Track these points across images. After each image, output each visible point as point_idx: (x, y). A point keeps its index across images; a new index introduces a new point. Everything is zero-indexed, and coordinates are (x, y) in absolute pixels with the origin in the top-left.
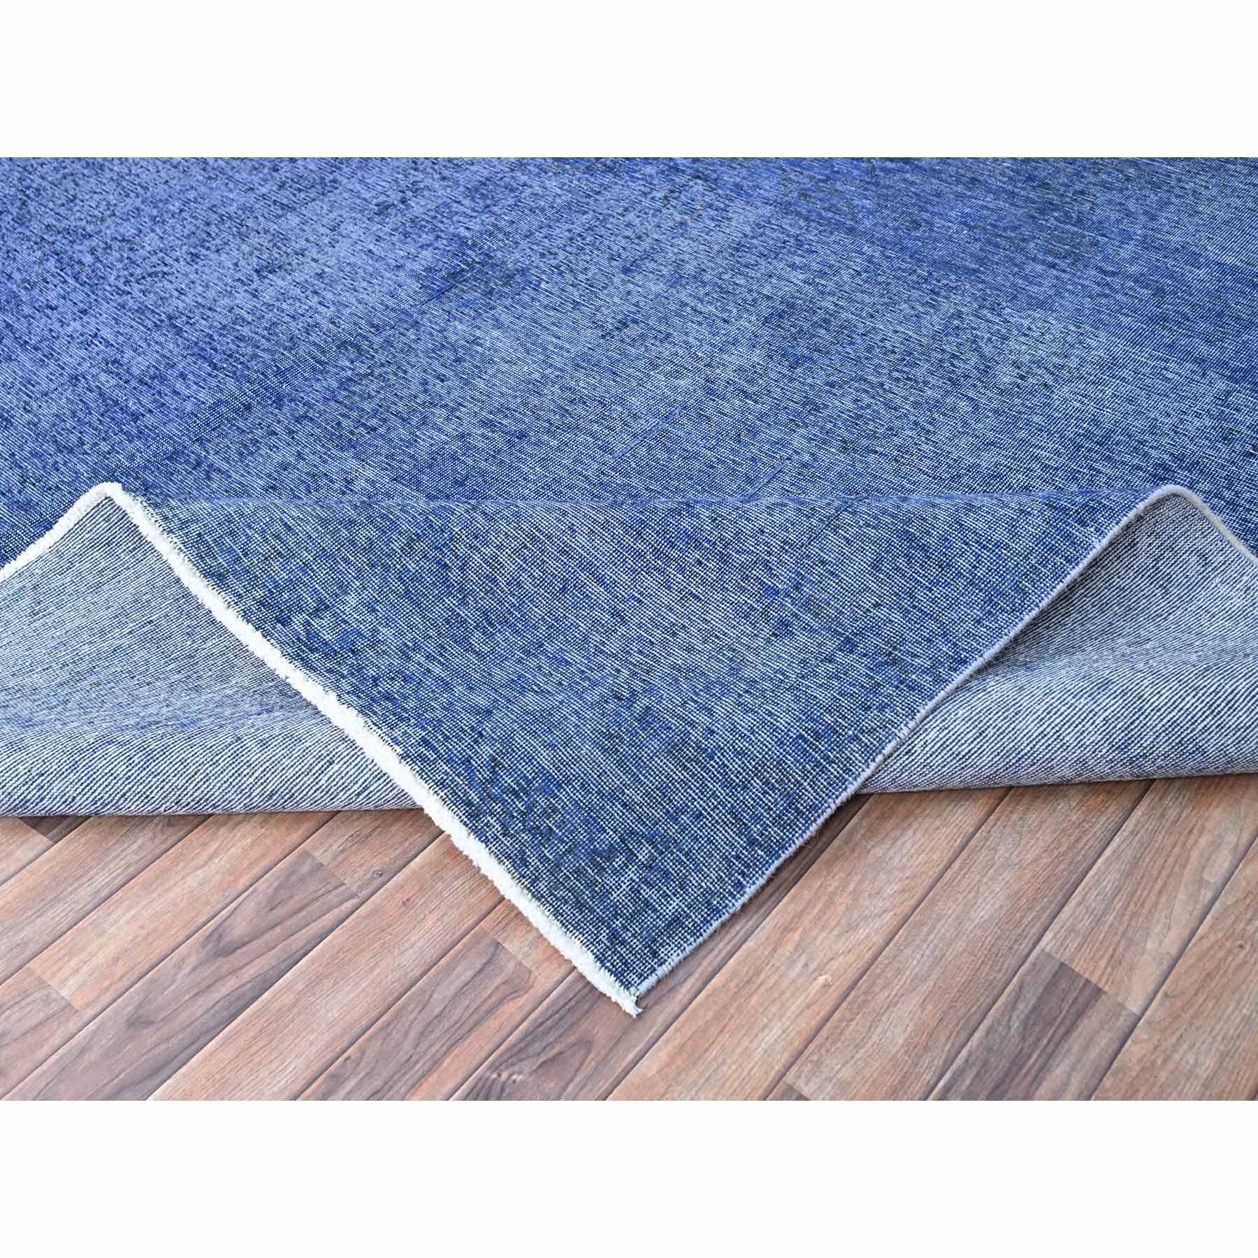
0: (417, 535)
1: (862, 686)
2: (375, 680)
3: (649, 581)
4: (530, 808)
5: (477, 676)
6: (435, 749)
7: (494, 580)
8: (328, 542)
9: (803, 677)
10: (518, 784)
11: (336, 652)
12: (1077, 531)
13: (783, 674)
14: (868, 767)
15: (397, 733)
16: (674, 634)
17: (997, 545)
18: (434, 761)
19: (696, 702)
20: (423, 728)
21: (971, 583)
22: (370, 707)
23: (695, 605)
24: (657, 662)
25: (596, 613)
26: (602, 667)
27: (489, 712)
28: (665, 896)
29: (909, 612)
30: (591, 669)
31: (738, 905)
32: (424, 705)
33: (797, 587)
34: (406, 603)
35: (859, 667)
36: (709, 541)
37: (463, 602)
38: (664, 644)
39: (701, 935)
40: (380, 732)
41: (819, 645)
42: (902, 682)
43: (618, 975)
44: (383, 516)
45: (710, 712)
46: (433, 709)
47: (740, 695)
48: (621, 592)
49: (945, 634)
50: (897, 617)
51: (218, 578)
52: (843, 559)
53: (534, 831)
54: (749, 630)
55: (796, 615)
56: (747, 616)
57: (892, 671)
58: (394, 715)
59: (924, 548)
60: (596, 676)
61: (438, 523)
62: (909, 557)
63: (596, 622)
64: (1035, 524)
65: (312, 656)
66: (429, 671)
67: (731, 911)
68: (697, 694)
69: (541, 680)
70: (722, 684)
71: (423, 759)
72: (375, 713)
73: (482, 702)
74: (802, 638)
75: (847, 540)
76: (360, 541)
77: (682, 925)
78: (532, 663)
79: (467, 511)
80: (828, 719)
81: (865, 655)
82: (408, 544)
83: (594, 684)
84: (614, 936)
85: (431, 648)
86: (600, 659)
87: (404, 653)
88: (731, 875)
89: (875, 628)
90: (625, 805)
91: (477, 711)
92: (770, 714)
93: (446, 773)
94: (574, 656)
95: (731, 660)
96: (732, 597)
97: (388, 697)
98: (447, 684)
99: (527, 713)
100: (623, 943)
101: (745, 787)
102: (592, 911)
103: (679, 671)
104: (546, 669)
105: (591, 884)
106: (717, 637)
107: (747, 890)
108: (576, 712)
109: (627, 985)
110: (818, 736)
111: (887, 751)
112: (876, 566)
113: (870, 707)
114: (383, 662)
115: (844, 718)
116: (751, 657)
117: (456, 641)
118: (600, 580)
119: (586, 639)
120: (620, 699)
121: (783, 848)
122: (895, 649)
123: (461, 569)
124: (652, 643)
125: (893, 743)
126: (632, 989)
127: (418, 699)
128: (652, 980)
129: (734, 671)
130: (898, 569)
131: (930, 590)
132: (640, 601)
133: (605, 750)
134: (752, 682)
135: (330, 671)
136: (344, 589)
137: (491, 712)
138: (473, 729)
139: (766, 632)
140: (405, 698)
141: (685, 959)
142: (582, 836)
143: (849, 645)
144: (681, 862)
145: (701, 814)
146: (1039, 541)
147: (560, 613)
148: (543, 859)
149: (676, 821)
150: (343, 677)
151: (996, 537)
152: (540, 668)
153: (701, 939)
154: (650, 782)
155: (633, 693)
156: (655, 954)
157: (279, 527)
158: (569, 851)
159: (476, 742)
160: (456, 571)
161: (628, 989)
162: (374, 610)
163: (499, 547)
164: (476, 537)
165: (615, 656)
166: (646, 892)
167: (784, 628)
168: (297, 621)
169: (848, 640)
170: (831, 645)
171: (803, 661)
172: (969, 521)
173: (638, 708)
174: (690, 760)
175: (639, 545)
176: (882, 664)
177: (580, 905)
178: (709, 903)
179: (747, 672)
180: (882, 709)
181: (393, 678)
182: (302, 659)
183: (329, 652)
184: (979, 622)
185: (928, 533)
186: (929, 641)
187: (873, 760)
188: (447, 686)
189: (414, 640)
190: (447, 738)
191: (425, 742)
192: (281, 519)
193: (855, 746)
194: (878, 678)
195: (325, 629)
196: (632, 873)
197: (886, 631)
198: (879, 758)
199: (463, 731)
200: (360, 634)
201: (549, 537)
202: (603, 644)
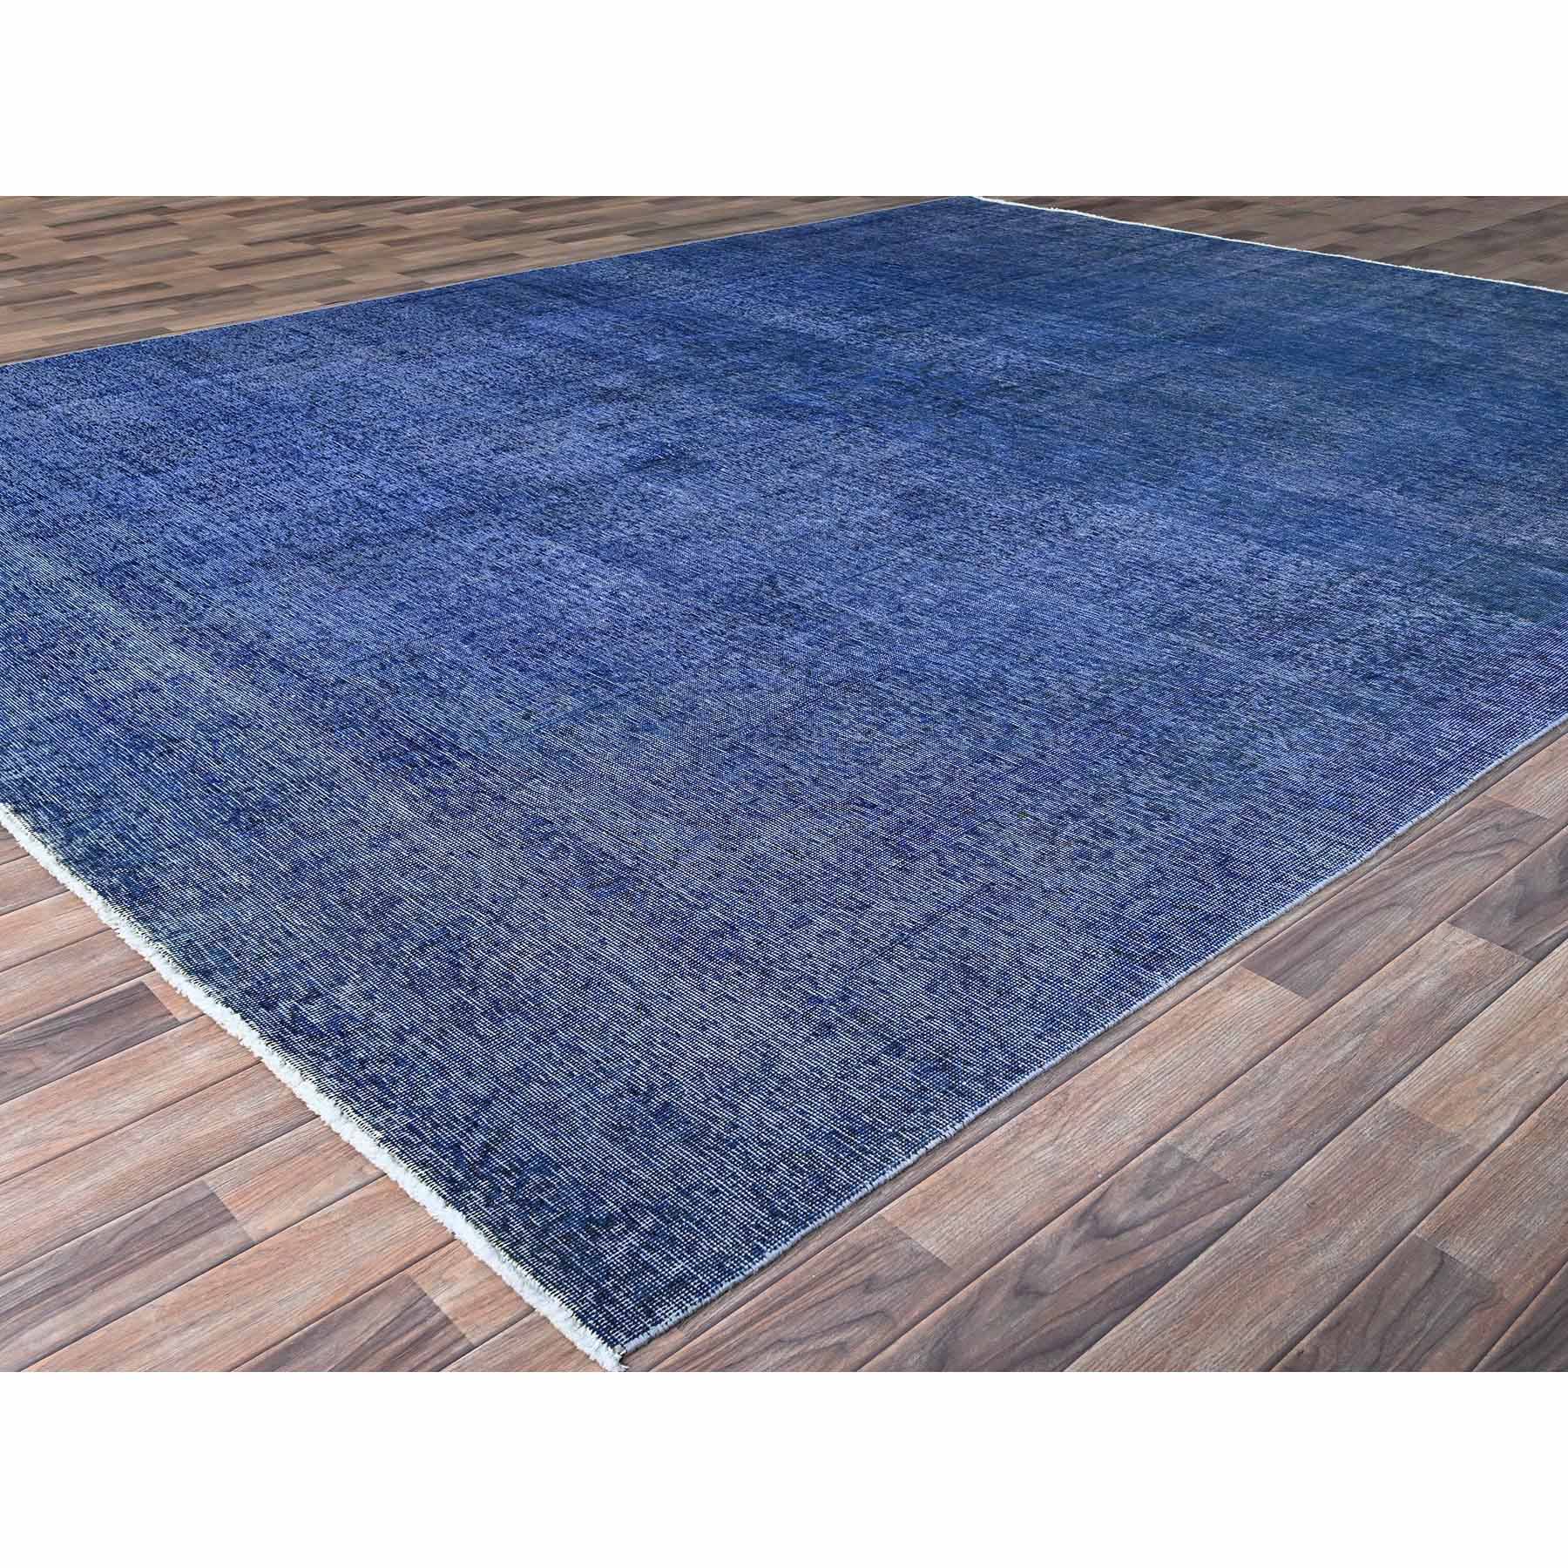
0: (431, 941)
1: (907, 1090)
2: (363, 1062)
3: (680, 984)
4: (520, 1184)
5: (478, 1060)
6: (420, 1135)
7: (511, 977)
8: (332, 946)
9: (843, 1078)
10: (510, 1165)
11: (322, 1035)
12: (1144, 975)
13: (820, 1073)
14: (909, 1157)
15: (380, 1120)
16: (704, 1028)
17: (1059, 980)
18: (418, 1145)
19: (721, 1099)
20: (411, 1116)
21: (1032, 1006)
22: (352, 1093)
23: (727, 1004)
24: (683, 1055)
25: (620, 1007)
26: (620, 1058)
27: (487, 1102)
28: (669, 1259)
29: (964, 1025)
30: (607, 1059)
31: (755, 1267)
32: (414, 1091)
33: (845, 998)
34: (409, 994)
35: (904, 1070)
36: (751, 959)
37: (474, 992)
38: (692, 1037)
39: (708, 1295)
40: (360, 1119)
41: (864, 1047)
42: (951, 1088)
43: (602, 1332)
44: (396, 926)
45: (735, 1109)
46: (424, 1095)
47: (770, 1093)
48: (648, 990)
49: (1002, 1046)
50: (950, 1029)
51: (203, 974)
52: (894, 981)
53: (522, 1203)
54: (787, 1029)
55: (841, 1020)
56: (786, 1017)
57: (939, 1077)
58: (380, 1101)
59: (983, 980)
60: (612, 1066)
61: (455, 932)
62: (965, 985)
63: (617, 1013)
64: (1101, 966)
65: (294, 1038)
66: (424, 1054)
67: (747, 1273)
68: (722, 1090)
69: (550, 1069)
70: (753, 1082)
71: (405, 1142)
72: (357, 1099)
73: (481, 1091)
74: (846, 1040)
75: (901, 968)
76: (369, 942)
77: (686, 1286)
78: (542, 1050)
79: (490, 923)
80: (866, 1118)
81: (913, 1060)
82: (420, 948)
83: (610, 1075)
84: (602, 1297)
85: (430, 1031)
86: (619, 1049)
87: (399, 1035)
88: (747, 1242)
89: (927, 1036)
90: (630, 1182)
91: (473, 1100)
92: (802, 1113)
93: (430, 1155)
94: (591, 1046)
95: (764, 1055)
96: (772, 1002)
97: (375, 1080)
98: (443, 1068)
99: (530, 1105)
100: (613, 1302)
101: (769, 1170)
102: (579, 1271)
103: (705, 1065)
104: (557, 1056)
105: (582, 1249)
106: (751, 1033)
107: (767, 1254)
108: (585, 1106)
109: (612, 1344)
110: (853, 1132)
111: (929, 1146)
112: (930, 988)
113: (913, 1110)
114: (374, 1045)
115: (884, 1118)
116: (786, 1053)
117: (458, 1026)
118: (628, 981)
119: (605, 1028)
120: (636, 1093)
121: (811, 1219)
122: (946, 1056)
123: (476, 968)
124: (678, 1035)
125: (938, 1140)
126: (618, 1347)
127: (410, 1084)
128: (643, 1338)
129: (766, 1067)
130: (954, 992)
131: (988, 1009)
132: (669, 999)
133: (613, 1139)
134: (785, 1080)
135: (312, 1053)
136: (341, 981)
137: (490, 1102)
138: (467, 1118)
139: (806, 1031)
140: (394, 1081)
141: (686, 1318)
142: (578, 1206)
143: (896, 1049)
144: (690, 1230)
145: (717, 1190)
146: (1103, 979)
147: (579, 1004)
148: (528, 1225)
149: (688, 1195)
150: (327, 1059)
151: (1058, 974)
152: (550, 1055)
153: (708, 1299)
154: (661, 1164)
155: (651, 1087)
156: (650, 1313)
157: (279, 933)
158: (561, 1219)
159: (469, 1130)
160: (469, 968)
161: (612, 1347)
162: (372, 997)
163: (519, 953)
164: (496, 945)
165: (636, 1047)
166: (646, 1255)
167: (826, 1029)
168: (284, 1008)
169: (895, 1044)
170: (875, 1048)
171: (845, 1062)
172: (1030, 961)
173: (655, 1103)
174: (708, 1148)
175: (674, 957)
176: (931, 1069)
177: (565, 1266)
178: (721, 1266)
179: (781, 1069)
180: (926, 1111)
181: (383, 1061)
182: (283, 1040)
183: (313, 1033)
184: (1040, 1037)
185: (987, 967)
186: (984, 1050)
187: (915, 1152)
188: (442, 1070)
189: (411, 1024)
190: (436, 1126)
191: (410, 1127)
192: (282, 927)
193: (895, 1141)
194: (925, 1083)
195: (315, 1014)
196: (632, 1239)
197: (939, 1039)
198: (922, 1151)
199: (456, 1120)
200: (352, 1018)
201: (576, 948)
202: (623, 1034)
